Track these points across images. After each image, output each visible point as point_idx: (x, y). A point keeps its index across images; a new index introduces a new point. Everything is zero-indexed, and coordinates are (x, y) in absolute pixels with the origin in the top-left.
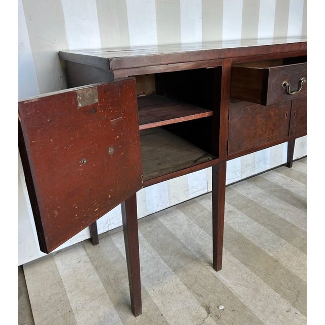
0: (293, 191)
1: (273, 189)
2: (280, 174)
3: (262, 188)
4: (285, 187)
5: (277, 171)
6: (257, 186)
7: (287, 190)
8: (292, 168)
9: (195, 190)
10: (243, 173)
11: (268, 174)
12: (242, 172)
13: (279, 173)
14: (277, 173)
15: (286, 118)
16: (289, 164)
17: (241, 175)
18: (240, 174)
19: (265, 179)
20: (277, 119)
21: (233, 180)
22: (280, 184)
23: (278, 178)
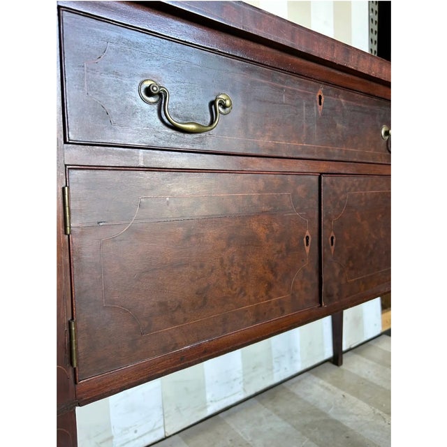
0: (348, 425)
1: (309, 420)
2: (321, 382)
3: (287, 417)
4: (332, 413)
5: (316, 375)
6: (276, 411)
7: (337, 422)
8: (344, 367)
9: (131, 435)
10: (248, 383)
11: (299, 381)
12: (246, 383)
13: (321, 378)
14: (316, 379)
15: (307, 249)
16: (337, 359)
17: (244, 390)
18: (242, 385)
19: (294, 394)
20: (279, 252)
21: (225, 401)
22: (322, 405)
23: (318, 391)
